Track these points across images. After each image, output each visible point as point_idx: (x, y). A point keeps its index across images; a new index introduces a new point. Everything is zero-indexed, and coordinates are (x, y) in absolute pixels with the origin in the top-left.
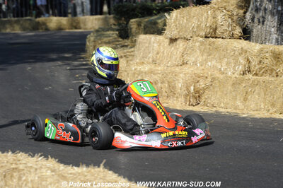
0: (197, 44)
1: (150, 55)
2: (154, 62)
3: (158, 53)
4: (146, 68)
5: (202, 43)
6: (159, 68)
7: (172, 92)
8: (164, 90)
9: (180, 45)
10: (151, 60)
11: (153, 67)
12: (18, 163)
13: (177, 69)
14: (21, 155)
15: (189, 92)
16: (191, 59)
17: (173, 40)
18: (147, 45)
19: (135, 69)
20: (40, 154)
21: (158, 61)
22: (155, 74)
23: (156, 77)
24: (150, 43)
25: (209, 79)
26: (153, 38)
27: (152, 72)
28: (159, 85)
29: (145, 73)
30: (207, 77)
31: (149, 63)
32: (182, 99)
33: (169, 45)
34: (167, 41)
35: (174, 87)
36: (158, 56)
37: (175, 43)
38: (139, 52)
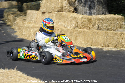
0: (54, 15)
1: (33, 19)
2: (35, 22)
3: (37, 19)
4: (32, 25)
5: (56, 14)
6: (37, 25)
9: (47, 15)
10: (34, 21)
11: (34, 24)
17: (43, 13)
18: (32, 15)
19: (27, 26)
21: (37, 22)
22: (35, 28)
23: (36, 29)
24: (33, 14)
25: (60, 30)
26: (34, 12)
27: (34, 27)
29: (31, 27)
30: (59, 29)
31: (33, 23)
33: (42, 15)
34: (41, 13)
36: (37, 20)
37: (44, 14)
38: (28, 18)
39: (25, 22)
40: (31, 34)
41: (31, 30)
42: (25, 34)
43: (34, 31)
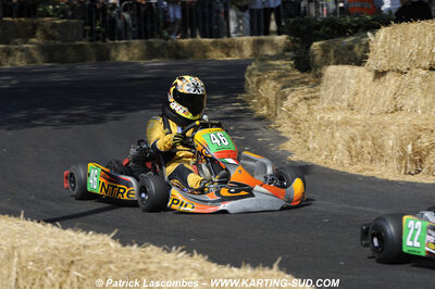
0: (418, 80)
1: (344, 96)
2: (351, 107)
3: (356, 94)
4: (338, 117)
5: (425, 78)
6: (359, 117)
7: (378, 153)
8: (366, 150)
9: (391, 81)
10: (345, 104)
11: (348, 114)
12: (148, 261)
13: (387, 118)
14: (152, 250)
15: (405, 153)
16: (408, 103)
17: (379, 74)
18: (339, 81)
19: (322, 118)
20: (180, 249)
21: (356, 106)
22: (351, 126)
23: (353, 130)
24: (343, 79)
26: (348, 70)
27: (346, 123)
28: (359, 142)
29: (337, 125)
30: (432, 131)
31: (343, 109)
32: (394, 164)
33: (374, 81)
34: (370, 76)
35: (381, 146)
36: (357, 99)
37: (382, 79)
38: (327, 91)
39: (315, 107)
40: (335, 146)
41: (337, 134)
42: (314, 149)
43: (346, 137)
